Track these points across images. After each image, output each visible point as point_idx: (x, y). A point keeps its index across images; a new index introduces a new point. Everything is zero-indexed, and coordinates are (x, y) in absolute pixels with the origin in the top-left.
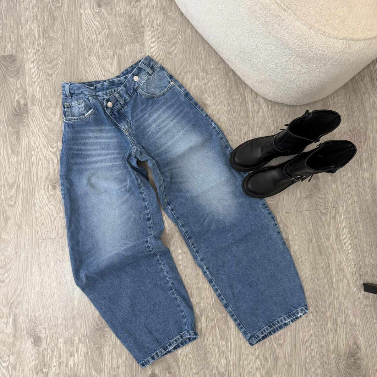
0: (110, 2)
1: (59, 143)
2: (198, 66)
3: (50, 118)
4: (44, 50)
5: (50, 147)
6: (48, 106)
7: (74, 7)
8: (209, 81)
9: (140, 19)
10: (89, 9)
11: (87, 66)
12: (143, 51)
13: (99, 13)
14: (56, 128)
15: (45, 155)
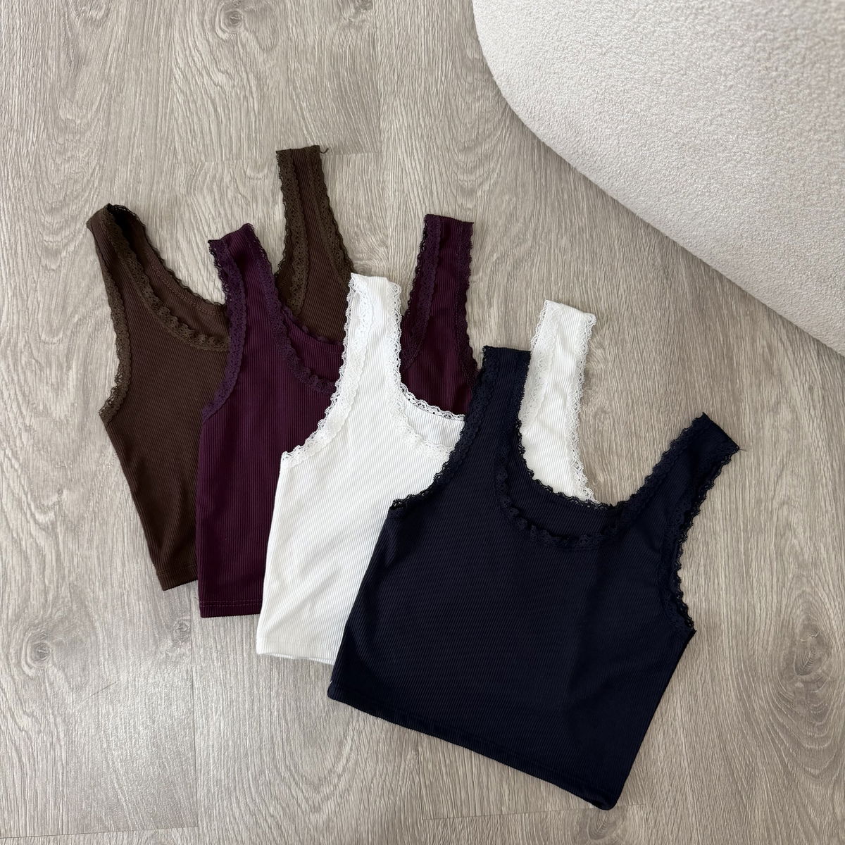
0: (271, 9)
1: (65, 492)
2: (564, 238)
3: (41, 403)
4: (38, 167)
5: (37, 507)
6: (37, 361)
7: (147, 21)
8: (603, 293)
9: (370, 66)
10: (196, 30)
11: (179, 226)
12: (374, 180)
13: (231, 44)
14: (59, 439)
15: (15, 535)
